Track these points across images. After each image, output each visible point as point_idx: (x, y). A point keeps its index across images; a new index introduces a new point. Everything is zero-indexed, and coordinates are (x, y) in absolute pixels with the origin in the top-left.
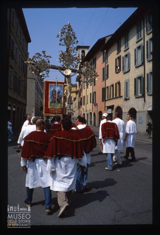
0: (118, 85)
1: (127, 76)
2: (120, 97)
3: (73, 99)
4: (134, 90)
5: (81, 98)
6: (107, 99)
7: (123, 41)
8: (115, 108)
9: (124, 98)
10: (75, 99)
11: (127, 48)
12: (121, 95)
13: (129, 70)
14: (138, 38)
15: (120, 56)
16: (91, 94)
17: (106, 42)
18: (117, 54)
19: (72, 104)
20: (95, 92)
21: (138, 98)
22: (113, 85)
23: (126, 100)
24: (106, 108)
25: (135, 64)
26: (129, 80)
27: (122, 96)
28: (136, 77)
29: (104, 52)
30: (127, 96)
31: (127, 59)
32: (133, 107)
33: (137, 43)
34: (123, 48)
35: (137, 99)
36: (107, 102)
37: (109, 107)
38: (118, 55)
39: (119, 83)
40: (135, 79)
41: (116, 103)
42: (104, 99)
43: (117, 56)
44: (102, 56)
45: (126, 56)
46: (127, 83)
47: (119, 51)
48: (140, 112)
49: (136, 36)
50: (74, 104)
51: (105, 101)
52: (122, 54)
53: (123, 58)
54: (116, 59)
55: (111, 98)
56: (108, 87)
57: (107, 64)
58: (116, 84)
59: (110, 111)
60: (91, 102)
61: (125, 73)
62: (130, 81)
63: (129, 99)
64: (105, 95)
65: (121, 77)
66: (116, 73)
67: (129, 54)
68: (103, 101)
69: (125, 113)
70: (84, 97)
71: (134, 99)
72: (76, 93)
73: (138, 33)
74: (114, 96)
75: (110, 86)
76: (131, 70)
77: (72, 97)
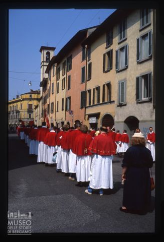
0: (106, 87)
1: (122, 76)
2: (111, 102)
3: (33, 107)
4: (135, 92)
5: (48, 105)
6: (88, 105)
7: (116, 31)
8: (101, 116)
9: (116, 103)
10: (37, 107)
11: (123, 39)
12: (112, 100)
13: (127, 67)
14: (143, 24)
15: (112, 51)
16: (63, 99)
17: (87, 37)
18: (106, 48)
19: (32, 112)
20: (70, 98)
21: (140, 103)
22: (98, 88)
23: (120, 105)
24: (87, 117)
25: (138, 58)
26: (125, 80)
27: (114, 102)
28: (138, 75)
29: (84, 48)
30: (122, 101)
31: (123, 55)
32: (132, 115)
33: (140, 31)
34: (116, 40)
35: (140, 105)
36: (87, 110)
37: (90, 116)
38: (109, 49)
39: (109, 85)
40: (138, 79)
41: (103, 110)
42: (83, 105)
43: (106, 51)
44: (81, 53)
45: (122, 49)
46: (123, 84)
47: (109, 43)
48: (144, 121)
49: (139, 21)
50: (35, 111)
51: (86, 108)
52: (115, 47)
53: (117, 52)
54: (104, 55)
55: (96, 103)
56: (90, 91)
57: (88, 63)
58: (104, 86)
60: (63, 110)
61: (118, 72)
62: (128, 81)
63: (125, 105)
64: (86, 100)
65: (113, 77)
66: (104, 71)
67: (126, 46)
68: (82, 108)
69: (118, 122)
70: (53, 103)
71: (136, 105)
72: (39, 100)
73: (143, 17)
74: (101, 102)
75: (94, 89)
76: (129, 67)
77: (32, 105)
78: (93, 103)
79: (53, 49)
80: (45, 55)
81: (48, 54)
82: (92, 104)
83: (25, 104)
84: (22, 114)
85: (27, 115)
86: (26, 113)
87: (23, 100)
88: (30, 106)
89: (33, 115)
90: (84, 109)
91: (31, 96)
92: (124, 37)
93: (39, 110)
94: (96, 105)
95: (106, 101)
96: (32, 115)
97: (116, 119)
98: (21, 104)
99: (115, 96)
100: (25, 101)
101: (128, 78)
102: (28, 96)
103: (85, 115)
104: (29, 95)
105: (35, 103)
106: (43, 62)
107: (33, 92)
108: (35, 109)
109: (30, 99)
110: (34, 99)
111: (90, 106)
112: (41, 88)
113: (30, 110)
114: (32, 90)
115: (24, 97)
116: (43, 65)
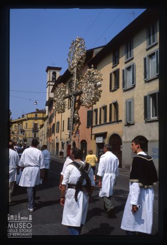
0: (113, 106)
1: (129, 95)
2: (118, 121)
3: (39, 127)
4: (143, 111)
5: (54, 124)
6: (94, 124)
7: (122, 51)
8: (108, 136)
9: (124, 122)
10: (42, 126)
11: (129, 58)
12: (119, 119)
13: (134, 86)
14: (150, 44)
15: (118, 70)
16: (68, 119)
17: (94, 56)
18: (113, 68)
19: (38, 131)
21: (149, 122)
22: (105, 108)
23: (128, 125)
24: (93, 136)
25: (145, 77)
26: (133, 99)
27: (121, 121)
28: (146, 94)
30: (130, 120)
31: (130, 74)
32: (140, 134)
33: (147, 50)
34: (122, 60)
35: (148, 124)
36: (94, 129)
37: (97, 135)
38: (115, 69)
39: (116, 104)
40: (145, 98)
41: (111, 129)
42: (90, 124)
43: (112, 70)
45: (129, 68)
46: (130, 103)
47: (116, 62)
49: (146, 42)
50: (41, 131)
51: (92, 127)
52: (122, 66)
53: (123, 71)
54: (111, 74)
55: (102, 122)
56: (96, 110)
58: (111, 105)
59: (100, 140)
60: (68, 129)
61: (125, 91)
62: (135, 100)
63: (133, 124)
64: (92, 120)
65: (120, 97)
66: (111, 91)
67: (133, 65)
68: (88, 127)
69: (126, 142)
70: (58, 122)
71: (144, 124)
72: (44, 119)
73: (150, 37)
74: (108, 121)
75: (100, 108)
76: (136, 85)
77: (37, 124)
78: (100, 122)
79: (59, 69)
80: (51, 75)
81: (54, 74)
82: (98, 124)
83: (30, 124)
84: (28, 133)
85: (32, 135)
86: (32, 132)
87: (29, 119)
88: (36, 125)
89: (39, 135)
90: (90, 128)
91: (36, 115)
92: (130, 56)
93: (45, 129)
94: (103, 124)
95: (113, 120)
96: (37, 134)
97: (123, 139)
98: (27, 124)
99: (122, 115)
100: (30, 121)
101: (135, 97)
102: (33, 116)
103: (92, 135)
104: (34, 114)
105: (40, 122)
106: (49, 81)
107: (38, 111)
108: (41, 128)
109: (36, 119)
110: (40, 119)
111: (97, 126)
112: (47, 107)
113: (35, 130)
114: (37, 110)
115: (29, 116)
116: (49, 85)
